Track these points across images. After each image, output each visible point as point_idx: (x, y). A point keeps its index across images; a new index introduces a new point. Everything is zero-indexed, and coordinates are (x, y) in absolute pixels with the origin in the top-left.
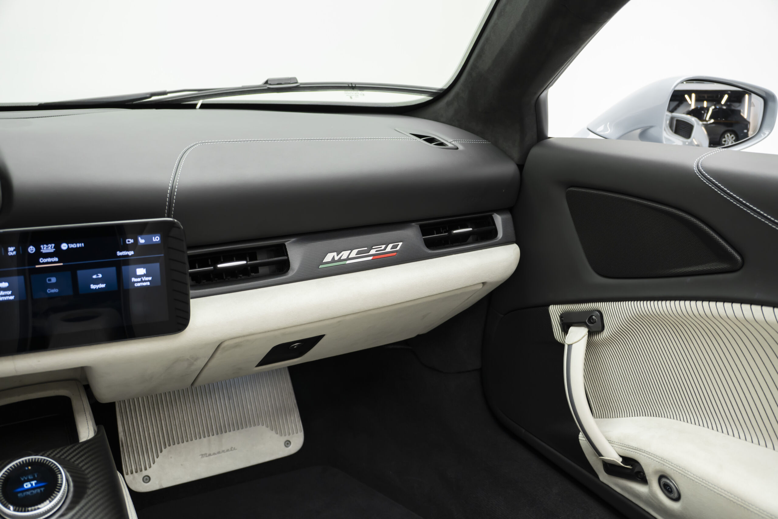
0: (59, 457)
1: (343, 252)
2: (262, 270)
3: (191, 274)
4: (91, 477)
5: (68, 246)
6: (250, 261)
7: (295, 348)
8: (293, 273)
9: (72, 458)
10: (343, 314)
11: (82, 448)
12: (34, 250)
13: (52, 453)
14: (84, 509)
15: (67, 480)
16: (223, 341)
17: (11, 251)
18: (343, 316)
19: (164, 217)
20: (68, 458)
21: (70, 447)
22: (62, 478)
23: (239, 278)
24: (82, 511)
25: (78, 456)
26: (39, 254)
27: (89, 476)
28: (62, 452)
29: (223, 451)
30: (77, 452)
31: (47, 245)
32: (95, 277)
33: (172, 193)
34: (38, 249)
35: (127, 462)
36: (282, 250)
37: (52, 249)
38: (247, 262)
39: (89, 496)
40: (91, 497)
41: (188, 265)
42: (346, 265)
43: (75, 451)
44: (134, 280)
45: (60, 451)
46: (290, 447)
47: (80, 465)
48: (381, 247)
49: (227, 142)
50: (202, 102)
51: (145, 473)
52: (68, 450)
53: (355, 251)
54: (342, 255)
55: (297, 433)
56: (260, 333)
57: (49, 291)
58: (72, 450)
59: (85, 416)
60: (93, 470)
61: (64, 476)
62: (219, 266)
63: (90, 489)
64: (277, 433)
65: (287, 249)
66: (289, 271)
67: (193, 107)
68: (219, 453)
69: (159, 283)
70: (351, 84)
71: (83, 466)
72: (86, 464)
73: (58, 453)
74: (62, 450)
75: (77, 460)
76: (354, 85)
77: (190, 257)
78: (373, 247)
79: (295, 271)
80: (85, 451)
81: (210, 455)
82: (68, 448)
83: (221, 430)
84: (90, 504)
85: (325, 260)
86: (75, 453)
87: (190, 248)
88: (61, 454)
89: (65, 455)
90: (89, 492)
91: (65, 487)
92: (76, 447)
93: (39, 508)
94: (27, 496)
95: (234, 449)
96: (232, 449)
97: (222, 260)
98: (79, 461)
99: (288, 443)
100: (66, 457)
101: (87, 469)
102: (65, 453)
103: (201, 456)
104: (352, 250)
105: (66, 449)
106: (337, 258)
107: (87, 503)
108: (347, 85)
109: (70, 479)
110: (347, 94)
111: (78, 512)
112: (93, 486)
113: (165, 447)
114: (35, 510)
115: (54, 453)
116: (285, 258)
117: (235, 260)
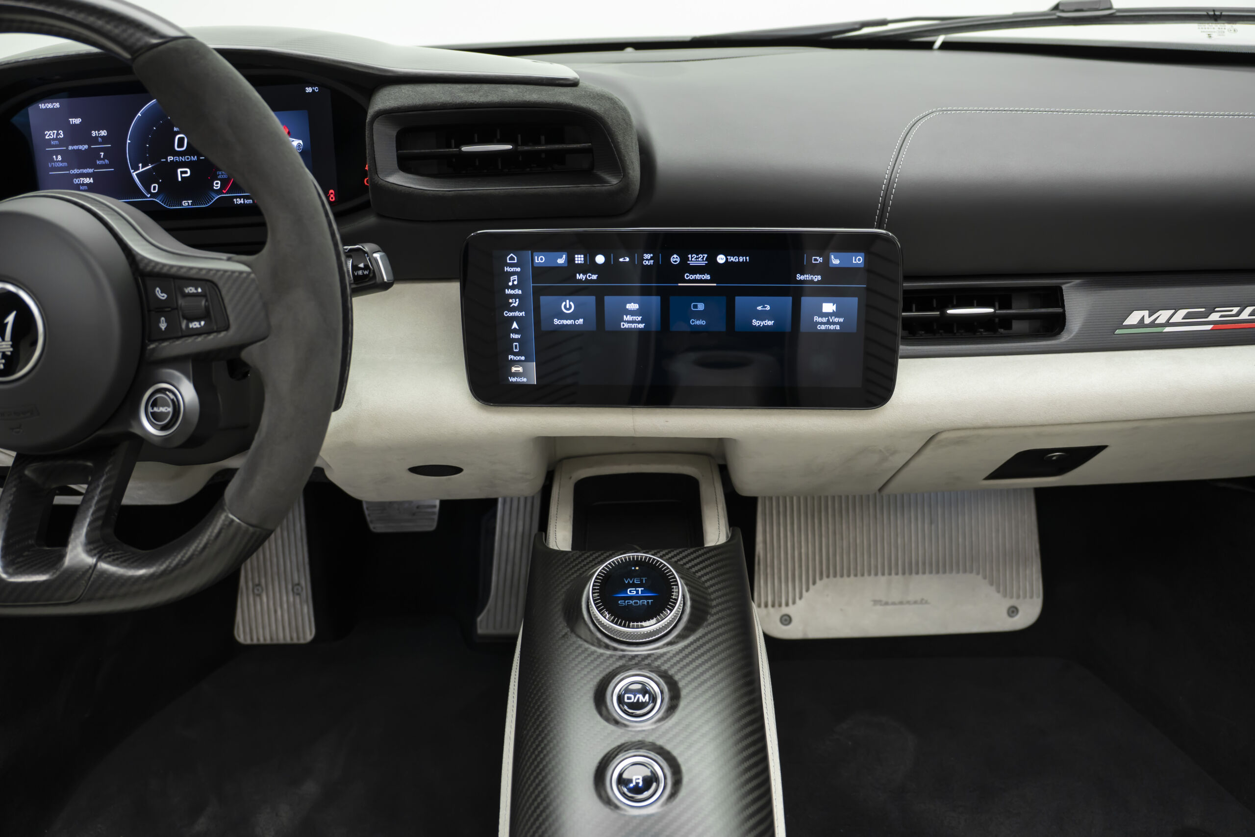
0: (676, 562)
1: (1160, 312)
2: (1017, 326)
3: (905, 319)
4: (715, 599)
5: (727, 259)
6: (1000, 309)
7: (1054, 460)
8: (1069, 338)
9: (693, 566)
10: (1145, 417)
11: (708, 555)
12: (678, 260)
13: (667, 554)
14: (701, 642)
15: (684, 597)
16: (940, 431)
17: (647, 260)
18: (1144, 419)
19: (872, 227)
20: (688, 566)
21: (692, 550)
22: (678, 592)
23: (978, 334)
24: (698, 644)
25: (701, 566)
26: (685, 267)
27: (712, 597)
28: (681, 556)
29: (908, 603)
30: (700, 559)
31: (697, 255)
32: (759, 308)
33: (889, 189)
34: (684, 259)
35: (763, 588)
36: (1055, 297)
37: (703, 261)
38: (995, 310)
39: (710, 624)
40: (712, 627)
41: (901, 305)
42: (1161, 334)
43: (698, 557)
44: (817, 319)
45: (678, 554)
46: (1016, 618)
47: (703, 579)
48: (1232, 311)
49: (983, 112)
50: (945, 39)
51: (785, 610)
52: (689, 555)
53: (1182, 313)
54: (1159, 316)
55: (1031, 597)
56: (1001, 427)
57: (693, 322)
58: (694, 555)
59: (717, 511)
60: (719, 590)
61: (681, 590)
62: (950, 312)
63: (712, 615)
64: (999, 592)
65: (1064, 296)
66: (1063, 332)
67: (929, 46)
68: (901, 603)
69: (853, 328)
70: (1214, 11)
71: (706, 581)
72: (711, 579)
73: (675, 556)
74: (681, 552)
75: (699, 570)
76: (1217, 13)
77: (906, 292)
78: (1217, 309)
79: (1074, 333)
80: (712, 560)
81: (887, 604)
82: (689, 551)
83: (911, 569)
84: (709, 636)
85: (1128, 322)
86: (698, 560)
87: (908, 278)
88: (678, 557)
89: (685, 561)
90: (711, 619)
91: (680, 606)
92: (700, 552)
93: (642, 627)
94: (629, 606)
95: (926, 602)
96: (923, 602)
97: (955, 303)
98: (702, 572)
99: (1013, 611)
100: (685, 564)
101: (712, 586)
102: (684, 558)
103: (872, 603)
104: (1176, 310)
105: (686, 553)
106: (1147, 321)
107: (706, 634)
108: (1205, 13)
109: (688, 596)
110: (1203, 30)
111: (692, 643)
112: (717, 613)
113: (821, 578)
114: (638, 627)
115: (670, 555)
116: (1060, 310)
117: (975, 305)
